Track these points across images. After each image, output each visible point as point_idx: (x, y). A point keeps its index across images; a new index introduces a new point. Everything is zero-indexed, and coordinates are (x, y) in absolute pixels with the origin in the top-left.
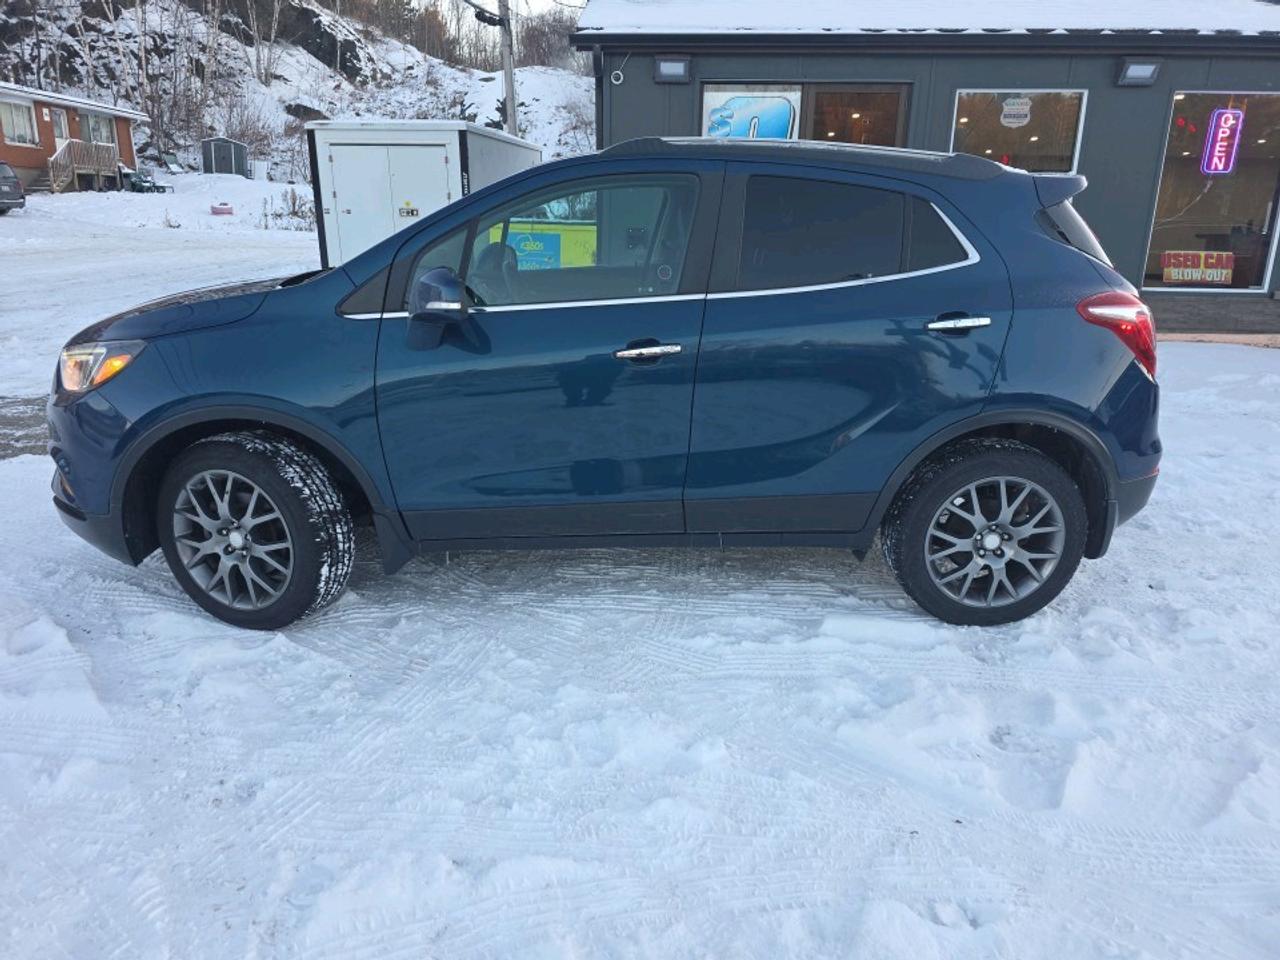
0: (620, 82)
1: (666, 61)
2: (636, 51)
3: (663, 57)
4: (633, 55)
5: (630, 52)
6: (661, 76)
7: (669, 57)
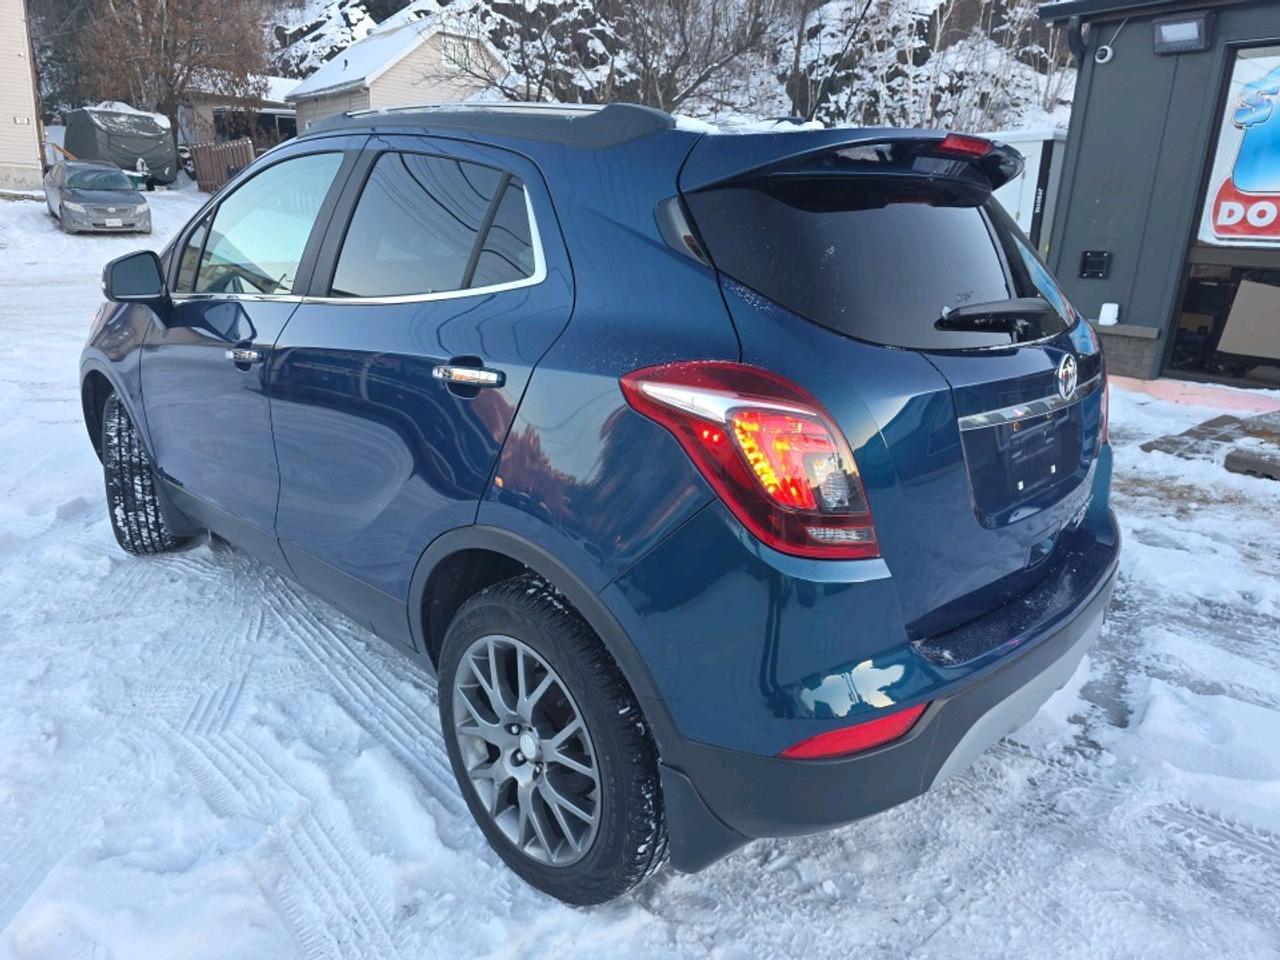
0: (1107, 59)
1: (1168, 23)
2: (1133, 15)
3: (1163, 19)
4: (1131, 21)
5: (1127, 16)
6: (1162, 43)
7: (1179, 16)
